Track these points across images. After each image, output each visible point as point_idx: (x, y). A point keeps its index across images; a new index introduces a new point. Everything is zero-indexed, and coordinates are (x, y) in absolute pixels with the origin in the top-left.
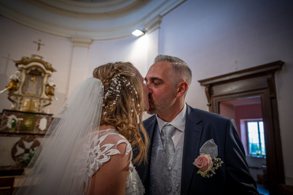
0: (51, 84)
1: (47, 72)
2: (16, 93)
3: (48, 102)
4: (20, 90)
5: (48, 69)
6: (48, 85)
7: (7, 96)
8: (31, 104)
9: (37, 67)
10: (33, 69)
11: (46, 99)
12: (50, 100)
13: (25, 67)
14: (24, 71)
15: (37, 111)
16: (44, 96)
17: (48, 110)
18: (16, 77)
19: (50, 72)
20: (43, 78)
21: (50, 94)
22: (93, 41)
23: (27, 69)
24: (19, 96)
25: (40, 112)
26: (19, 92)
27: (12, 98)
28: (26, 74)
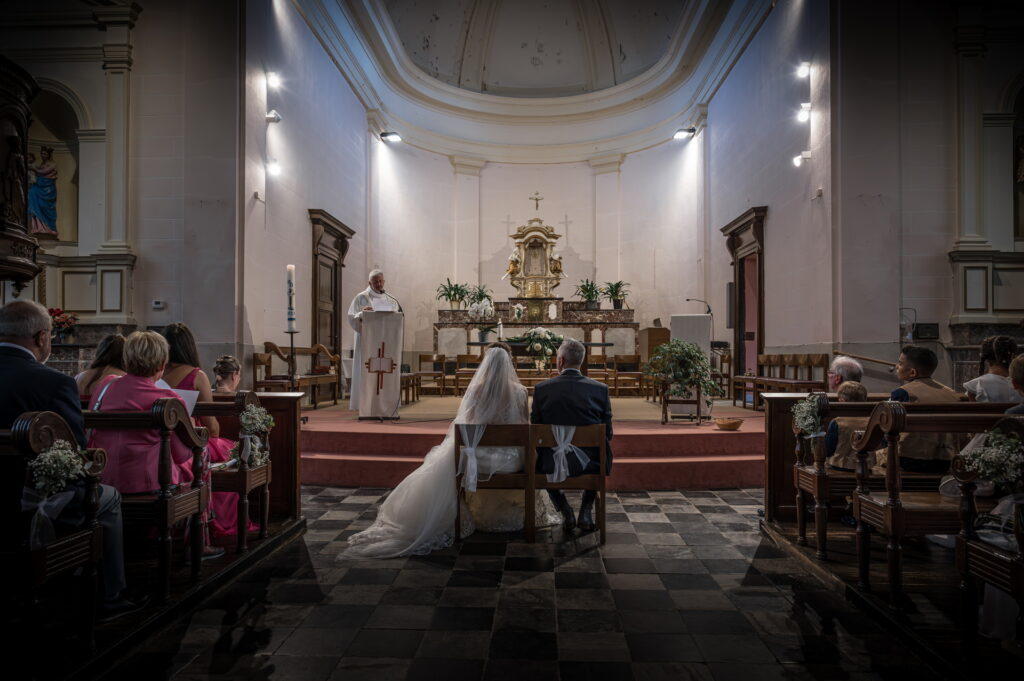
0: (556, 257)
1: (549, 240)
2: (518, 276)
3: (555, 282)
4: (522, 271)
5: (549, 236)
6: (551, 259)
7: (510, 281)
8: (536, 289)
9: (536, 237)
10: (532, 241)
11: (553, 279)
12: (557, 279)
13: (523, 240)
14: (522, 246)
15: (544, 296)
16: (550, 274)
17: (556, 293)
18: (514, 257)
19: (554, 240)
20: (545, 250)
21: (557, 271)
22: (624, 156)
23: (525, 243)
24: (522, 279)
25: (549, 296)
26: (521, 274)
27: (515, 282)
28: (526, 250)
